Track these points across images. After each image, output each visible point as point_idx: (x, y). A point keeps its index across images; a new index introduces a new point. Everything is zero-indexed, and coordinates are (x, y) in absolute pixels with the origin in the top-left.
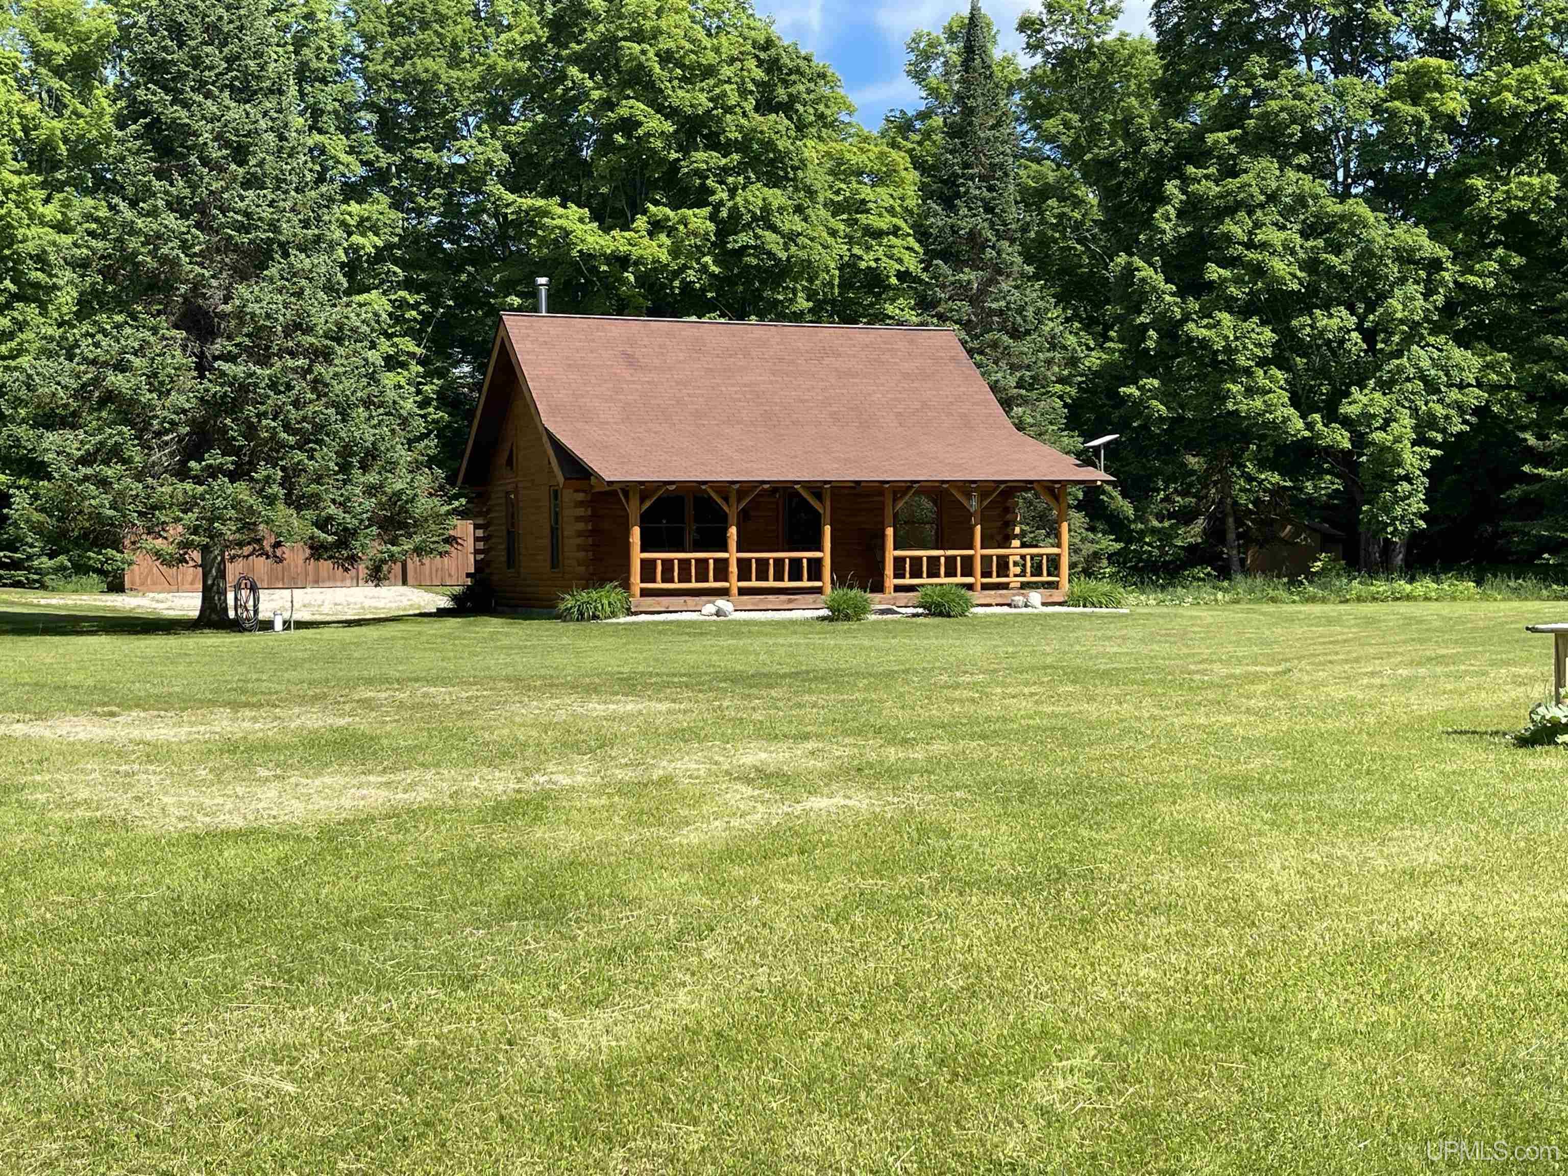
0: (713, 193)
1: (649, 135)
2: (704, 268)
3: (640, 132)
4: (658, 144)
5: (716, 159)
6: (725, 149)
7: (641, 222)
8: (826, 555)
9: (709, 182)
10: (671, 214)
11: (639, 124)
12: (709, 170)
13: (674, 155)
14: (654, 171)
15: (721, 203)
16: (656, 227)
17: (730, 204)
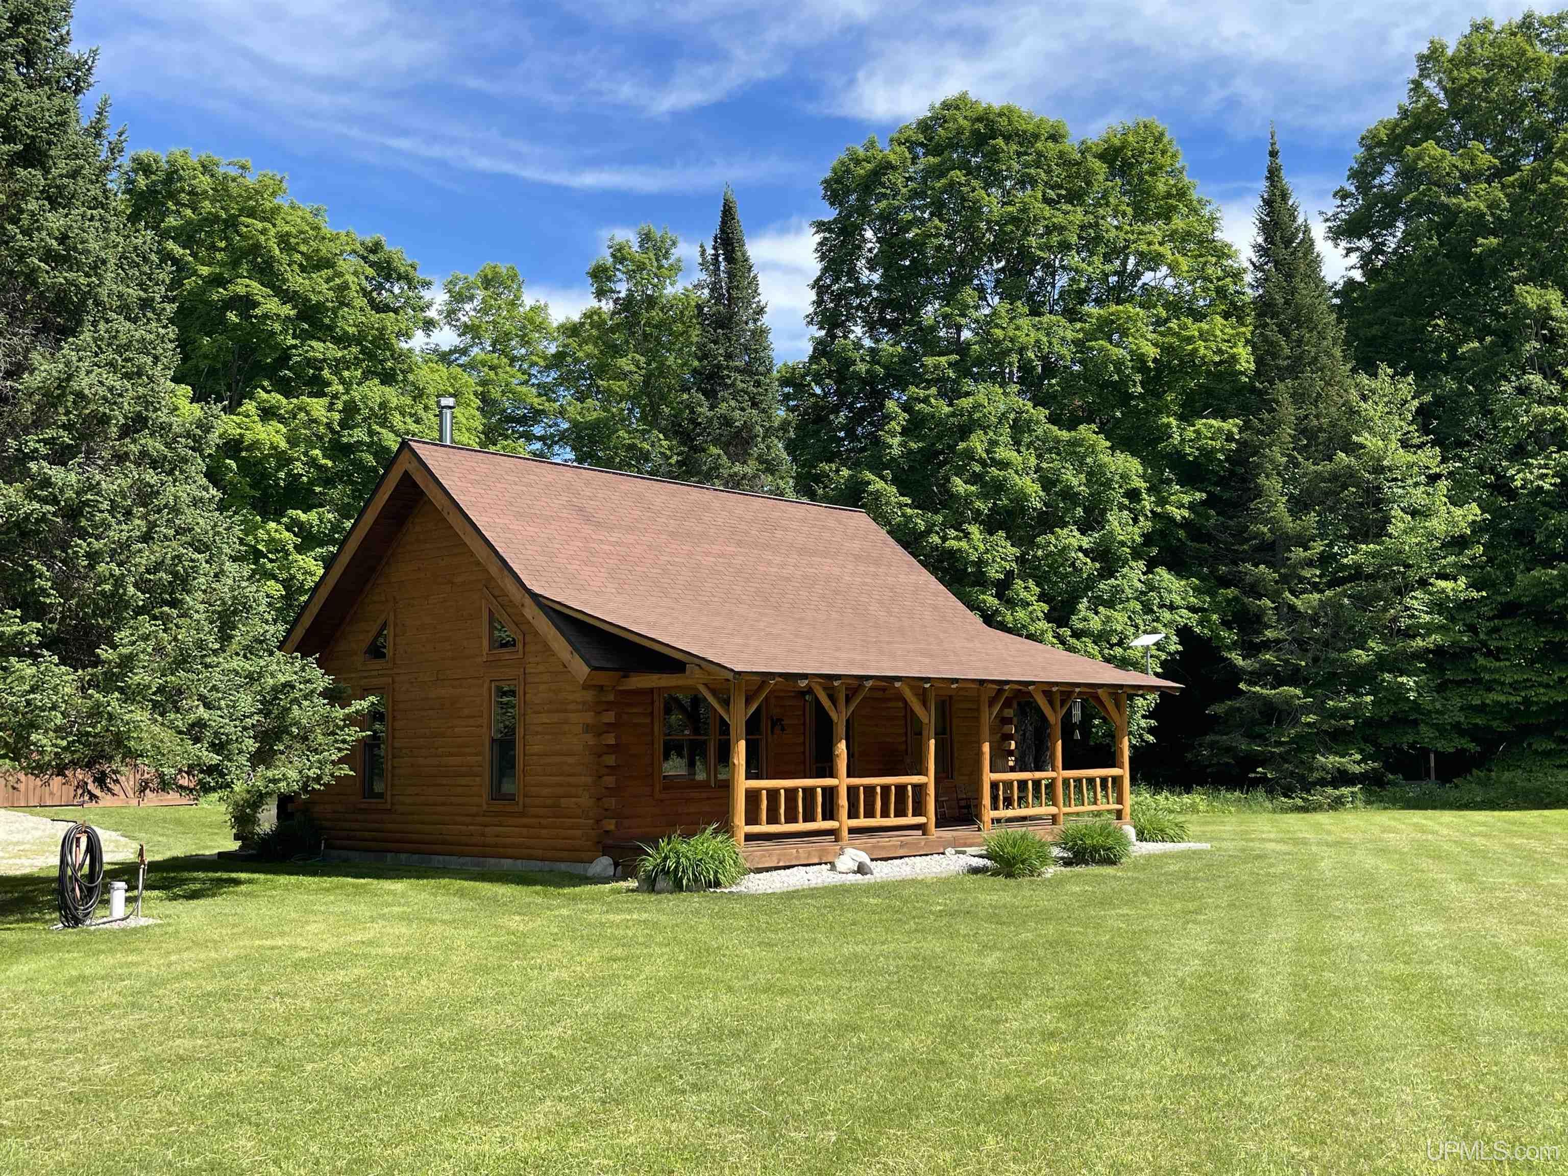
0: (329, 384)
1: (266, 316)
2: (313, 462)
3: (258, 311)
4: (277, 327)
5: (334, 352)
6: (342, 340)
7: (249, 406)
8: (929, 779)
9: (326, 373)
10: (284, 401)
11: (256, 305)
12: (325, 360)
13: (291, 342)
14: (266, 357)
15: (335, 396)
16: (268, 413)
17: (345, 398)
